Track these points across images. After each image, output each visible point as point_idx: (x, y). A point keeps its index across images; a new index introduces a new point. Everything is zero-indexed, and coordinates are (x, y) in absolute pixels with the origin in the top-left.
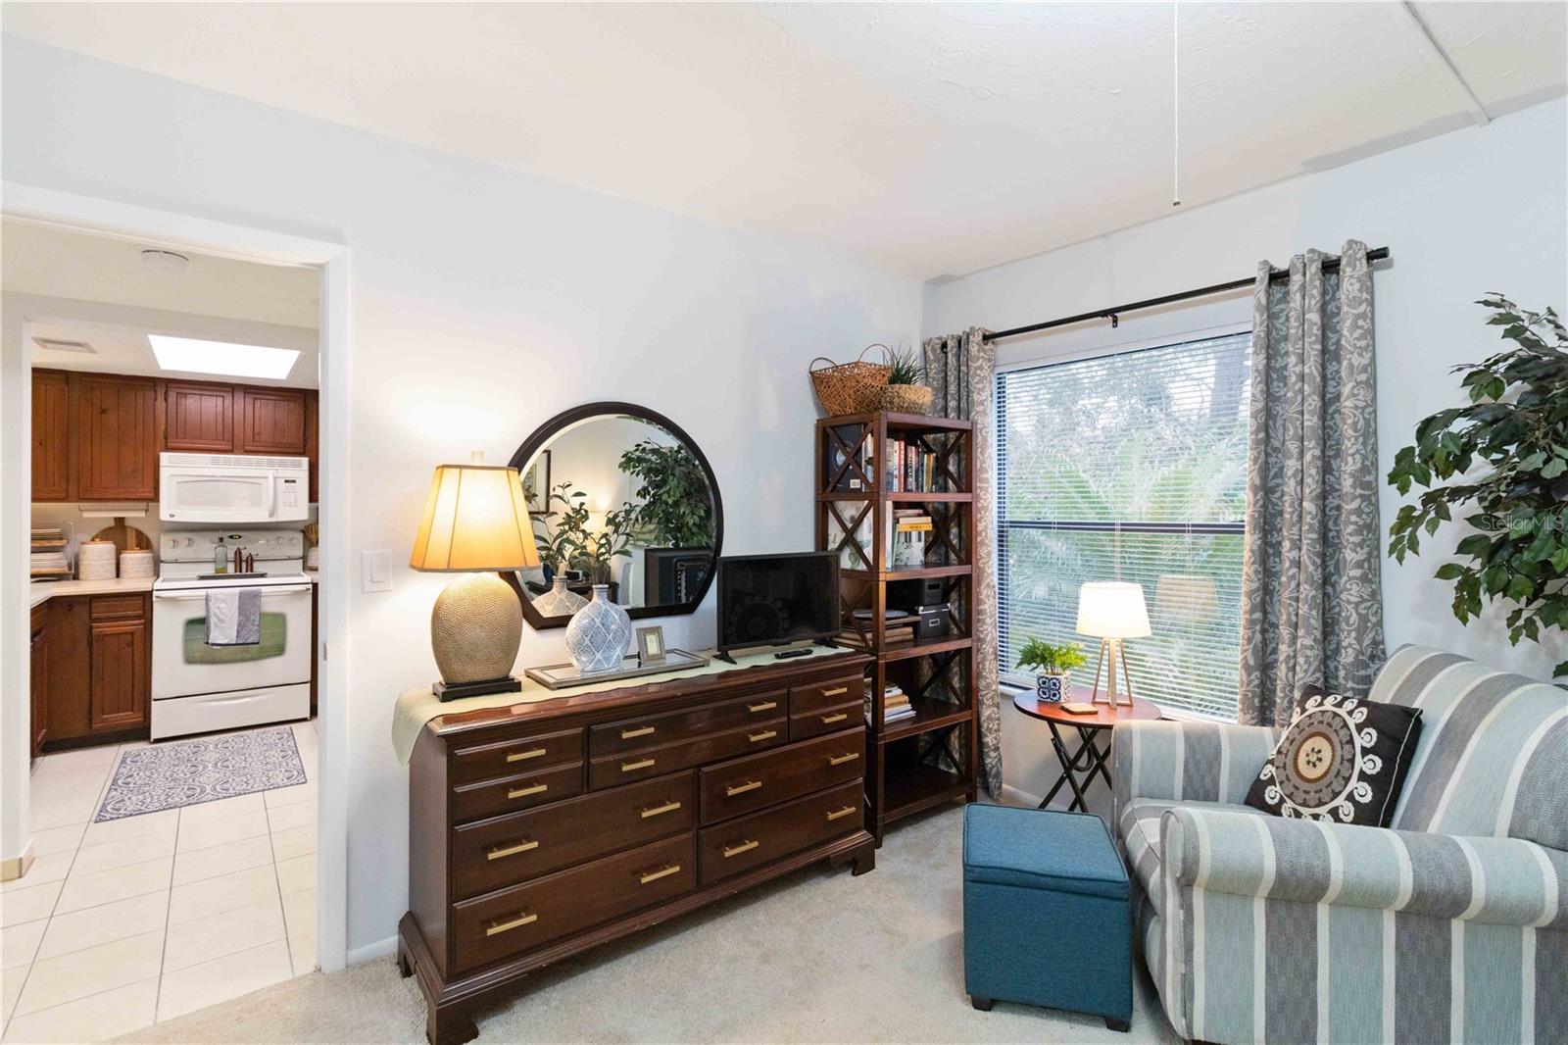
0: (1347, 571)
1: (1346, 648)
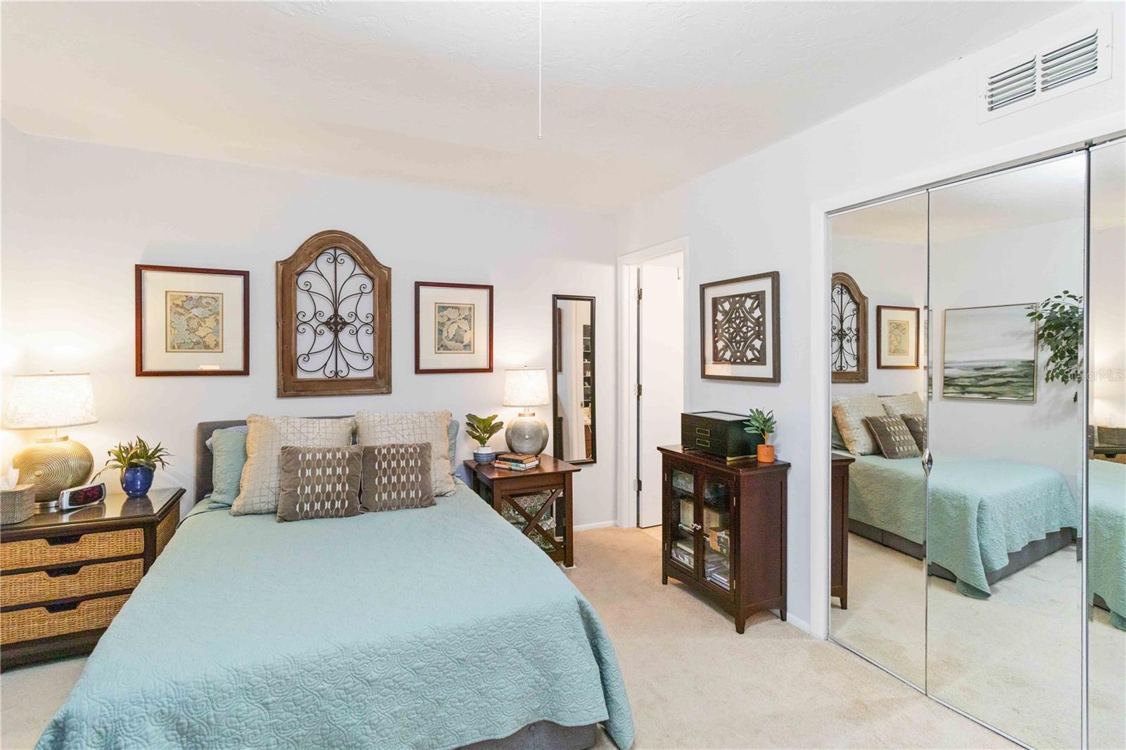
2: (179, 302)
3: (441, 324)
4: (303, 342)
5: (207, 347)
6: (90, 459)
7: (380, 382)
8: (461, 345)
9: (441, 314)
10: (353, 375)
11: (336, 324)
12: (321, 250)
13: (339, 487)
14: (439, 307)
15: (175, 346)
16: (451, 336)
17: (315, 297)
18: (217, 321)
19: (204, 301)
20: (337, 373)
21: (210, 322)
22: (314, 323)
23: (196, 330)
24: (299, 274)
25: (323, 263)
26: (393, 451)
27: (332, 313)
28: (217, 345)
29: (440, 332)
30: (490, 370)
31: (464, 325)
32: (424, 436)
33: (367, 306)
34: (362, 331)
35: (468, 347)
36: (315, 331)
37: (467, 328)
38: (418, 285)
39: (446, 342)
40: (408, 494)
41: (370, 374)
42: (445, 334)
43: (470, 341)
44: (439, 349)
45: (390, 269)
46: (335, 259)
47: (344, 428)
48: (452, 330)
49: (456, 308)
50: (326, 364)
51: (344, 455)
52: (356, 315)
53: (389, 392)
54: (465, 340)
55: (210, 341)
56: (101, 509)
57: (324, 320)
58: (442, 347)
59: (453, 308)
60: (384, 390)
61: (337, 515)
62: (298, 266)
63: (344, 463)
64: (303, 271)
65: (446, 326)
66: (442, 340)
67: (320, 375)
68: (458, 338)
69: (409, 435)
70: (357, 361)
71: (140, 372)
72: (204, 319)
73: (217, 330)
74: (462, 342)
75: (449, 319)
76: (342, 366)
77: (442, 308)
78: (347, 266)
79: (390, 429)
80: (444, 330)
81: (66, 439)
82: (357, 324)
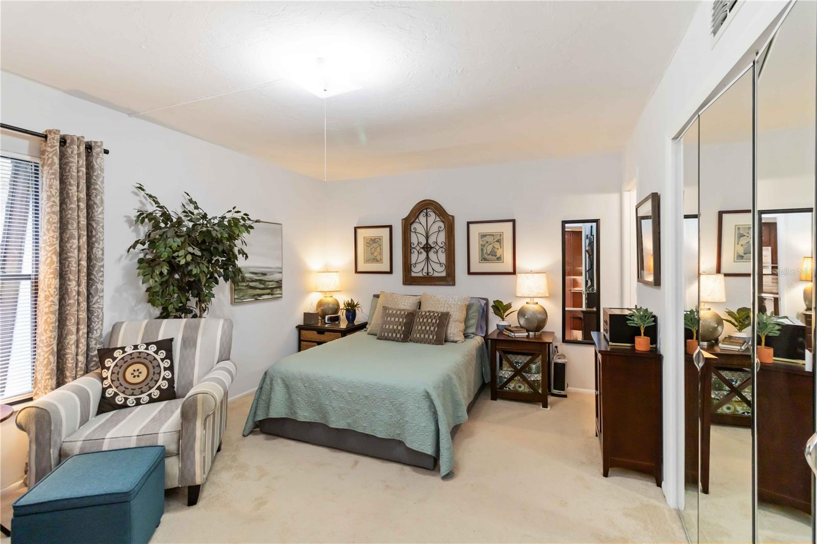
0: (99, 293)
1: (96, 330)
2: (368, 242)
3: (483, 246)
4: (414, 258)
5: (377, 261)
6: (338, 305)
7: (449, 279)
8: (495, 258)
9: (483, 239)
10: (436, 275)
11: (427, 248)
12: (420, 211)
13: (399, 328)
14: (481, 235)
15: (367, 261)
16: (489, 252)
17: (418, 235)
18: (381, 249)
19: (376, 240)
20: (428, 274)
21: (378, 250)
22: (418, 248)
23: (374, 253)
24: (411, 224)
25: (422, 218)
26: (428, 314)
27: (425, 242)
28: (381, 260)
29: (482, 250)
30: (514, 273)
31: (497, 245)
32: (449, 308)
33: (442, 238)
34: (440, 251)
35: (499, 259)
36: (418, 252)
37: (499, 247)
38: (469, 223)
39: (486, 256)
40: (429, 336)
41: (444, 274)
42: (485, 251)
43: (501, 256)
44: (481, 260)
45: (453, 217)
46: (427, 215)
47: (414, 301)
48: (489, 248)
49: (491, 235)
50: (423, 269)
51: (405, 313)
52: (436, 243)
53: (454, 284)
54: (497, 254)
55: (378, 258)
56: (338, 325)
57: (422, 246)
58: (484, 259)
59: (489, 235)
60: (451, 283)
61: (397, 341)
62: (411, 220)
63: (404, 316)
64: (414, 222)
65: (486, 247)
66: (483, 254)
67: (420, 275)
68: (493, 253)
69: (442, 307)
70: (437, 268)
71: (356, 272)
72: (376, 248)
73: (381, 254)
74: (496, 256)
75: (487, 242)
76: (430, 270)
77: (483, 236)
78: (433, 217)
79: (433, 303)
80: (485, 249)
81: (332, 297)
82: (437, 248)
